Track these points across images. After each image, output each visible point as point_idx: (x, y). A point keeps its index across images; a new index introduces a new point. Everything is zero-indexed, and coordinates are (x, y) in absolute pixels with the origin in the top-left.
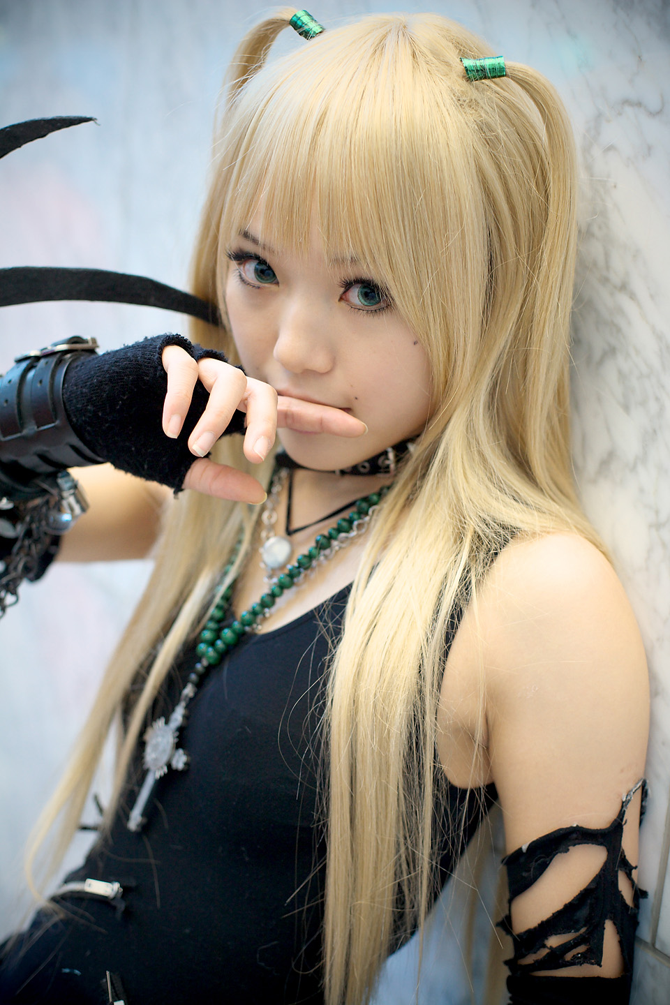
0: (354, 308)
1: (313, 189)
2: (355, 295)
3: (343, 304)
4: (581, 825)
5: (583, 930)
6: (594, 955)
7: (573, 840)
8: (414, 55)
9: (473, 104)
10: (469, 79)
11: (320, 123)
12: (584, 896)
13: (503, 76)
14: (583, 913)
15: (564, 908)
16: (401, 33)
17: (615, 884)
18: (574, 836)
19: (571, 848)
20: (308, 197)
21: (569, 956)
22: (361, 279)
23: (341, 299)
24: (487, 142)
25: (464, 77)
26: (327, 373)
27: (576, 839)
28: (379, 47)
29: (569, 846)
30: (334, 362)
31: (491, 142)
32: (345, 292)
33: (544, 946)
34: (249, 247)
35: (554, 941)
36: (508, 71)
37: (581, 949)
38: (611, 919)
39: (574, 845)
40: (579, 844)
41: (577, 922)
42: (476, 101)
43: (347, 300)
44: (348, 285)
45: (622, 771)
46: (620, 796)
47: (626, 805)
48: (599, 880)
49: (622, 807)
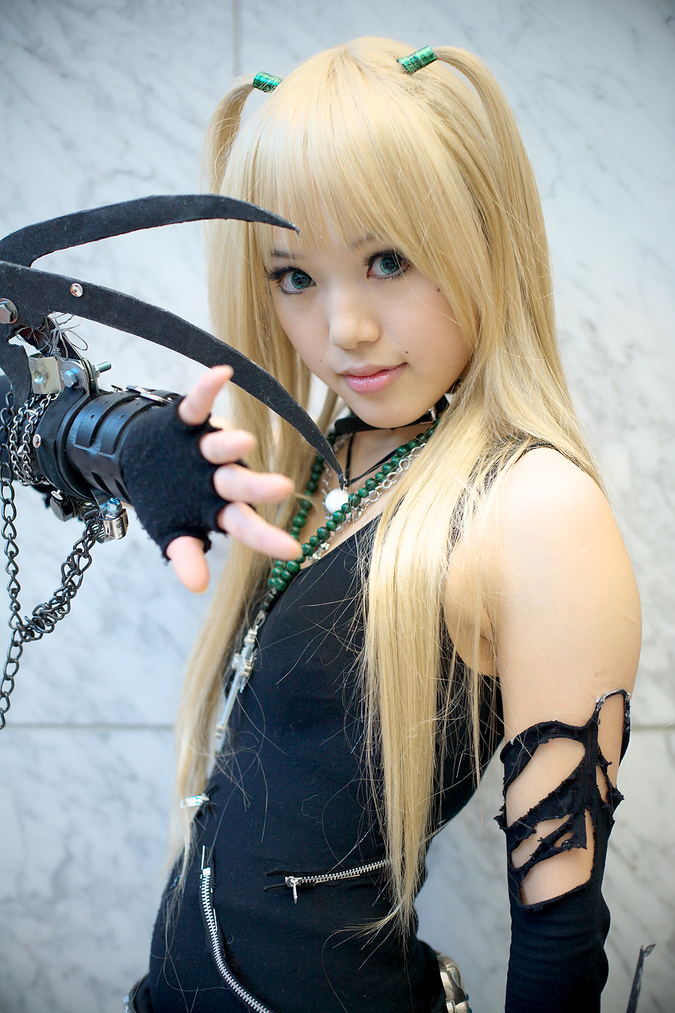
0: (380, 278)
1: (318, 193)
2: (378, 268)
3: (371, 279)
4: (560, 721)
5: (566, 818)
6: (579, 840)
7: (552, 733)
8: (360, 69)
9: (418, 90)
10: (408, 73)
11: (305, 143)
12: (566, 785)
13: (434, 60)
14: (565, 802)
15: (549, 797)
16: (344, 58)
17: (593, 777)
18: (554, 730)
19: (550, 740)
20: (316, 202)
21: (558, 844)
22: (378, 253)
23: (368, 276)
24: (440, 114)
25: (404, 73)
26: (378, 339)
27: (555, 733)
28: (332, 73)
29: (548, 738)
30: (380, 329)
31: (441, 113)
32: (370, 269)
34: (282, 263)
36: (437, 54)
37: (568, 836)
38: (589, 811)
39: (553, 738)
40: (558, 737)
41: (560, 809)
42: (420, 87)
43: (375, 276)
44: (371, 261)
45: (597, 675)
46: (594, 697)
47: (598, 705)
48: (578, 772)
49: (596, 708)
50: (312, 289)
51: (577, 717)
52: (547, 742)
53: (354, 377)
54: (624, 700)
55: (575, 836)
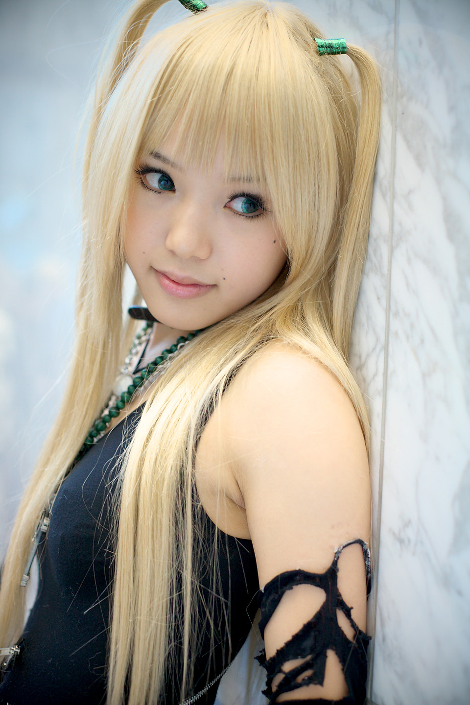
0: (236, 213)
3: (226, 210)
4: (302, 569)
5: (309, 657)
6: (318, 678)
7: (297, 581)
12: (308, 628)
14: (308, 643)
15: (292, 639)
17: (334, 620)
18: (298, 578)
19: (294, 587)
21: (300, 679)
23: (225, 206)
25: (316, 52)
26: (205, 260)
27: (299, 580)
29: (294, 585)
30: (211, 252)
32: (229, 202)
33: (280, 671)
35: (289, 666)
37: (308, 673)
38: (332, 649)
39: (297, 584)
40: (302, 584)
41: (304, 650)
43: (230, 208)
45: (333, 527)
46: (332, 548)
47: (337, 555)
48: (319, 616)
49: (335, 557)
50: (170, 194)
51: (318, 565)
52: (292, 588)
53: (168, 278)
54: (363, 549)
55: (314, 674)
